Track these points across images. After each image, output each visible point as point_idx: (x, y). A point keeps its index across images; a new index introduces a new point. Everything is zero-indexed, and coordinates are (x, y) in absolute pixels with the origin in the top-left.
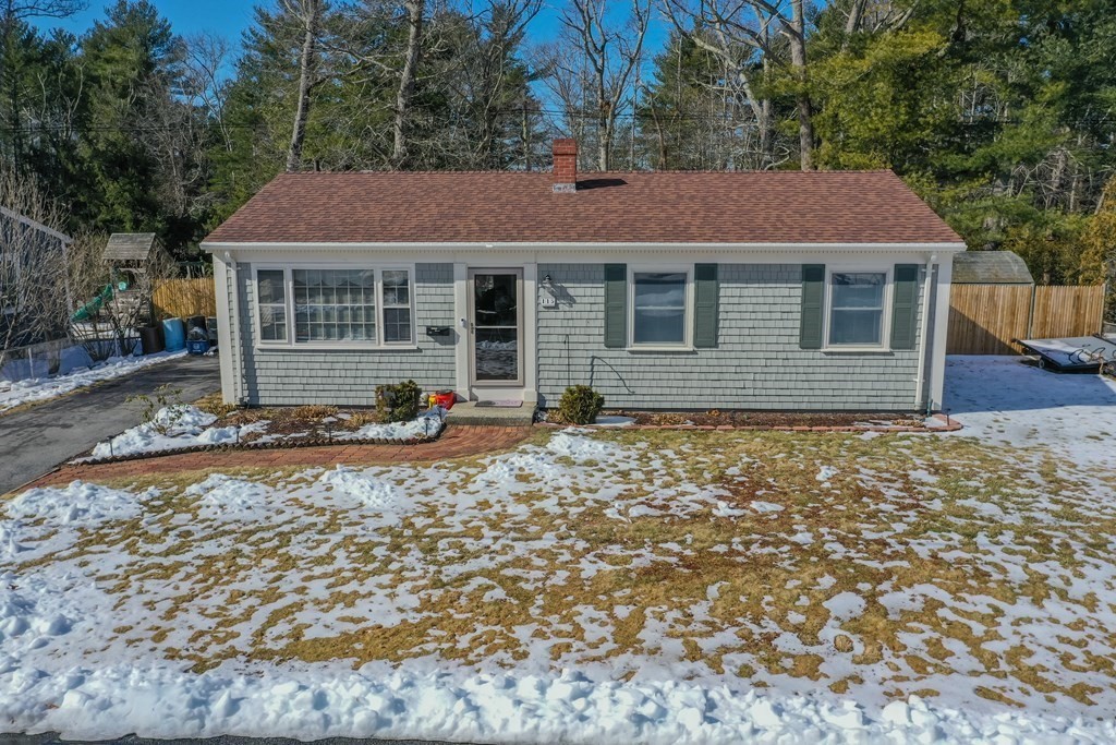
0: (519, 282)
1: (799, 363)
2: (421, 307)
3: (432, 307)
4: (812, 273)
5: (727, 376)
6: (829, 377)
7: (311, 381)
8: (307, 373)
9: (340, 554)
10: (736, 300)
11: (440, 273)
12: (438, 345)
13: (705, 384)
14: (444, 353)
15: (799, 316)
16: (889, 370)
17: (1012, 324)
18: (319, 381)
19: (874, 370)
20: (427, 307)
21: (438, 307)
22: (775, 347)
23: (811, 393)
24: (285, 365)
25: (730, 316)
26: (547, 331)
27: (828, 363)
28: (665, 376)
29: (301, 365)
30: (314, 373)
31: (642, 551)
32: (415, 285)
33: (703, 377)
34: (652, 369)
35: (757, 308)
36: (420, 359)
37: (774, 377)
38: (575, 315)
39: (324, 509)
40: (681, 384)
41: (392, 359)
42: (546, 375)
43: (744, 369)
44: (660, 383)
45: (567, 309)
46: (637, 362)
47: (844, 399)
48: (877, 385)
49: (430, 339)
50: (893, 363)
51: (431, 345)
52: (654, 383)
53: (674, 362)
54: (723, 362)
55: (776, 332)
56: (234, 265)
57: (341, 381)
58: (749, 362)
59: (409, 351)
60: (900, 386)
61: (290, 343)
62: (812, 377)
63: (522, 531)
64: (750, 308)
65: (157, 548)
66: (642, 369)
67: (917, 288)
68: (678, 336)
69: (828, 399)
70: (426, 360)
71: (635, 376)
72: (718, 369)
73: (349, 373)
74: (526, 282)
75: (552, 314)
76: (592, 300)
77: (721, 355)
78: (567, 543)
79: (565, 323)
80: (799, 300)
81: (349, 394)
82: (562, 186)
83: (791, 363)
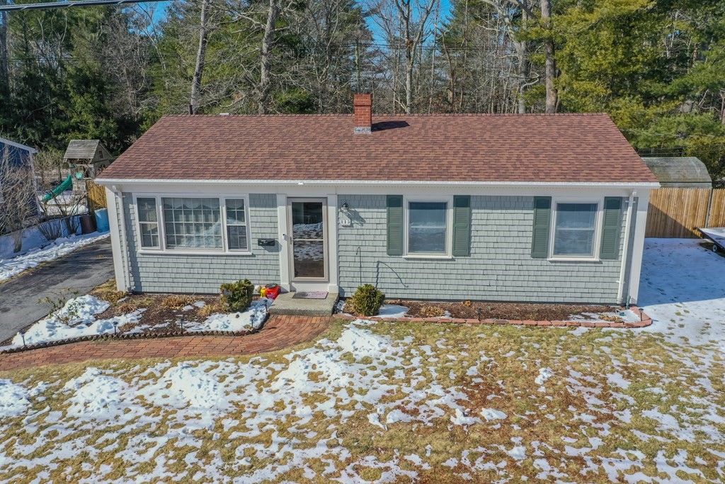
0: (324, 207)
1: (531, 268)
2: (254, 225)
3: (262, 225)
4: (542, 203)
5: (477, 277)
6: (552, 279)
7: (178, 276)
8: (175, 270)
9: (160, 460)
10: (484, 222)
11: (268, 201)
12: (267, 252)
13: (460, 282)
14: (272, 257)
15: (531, 234)
16: (598, 274)
17: (694, 216)
18: (183, 276)
19: (586, 274)
20: (258, 225)
21: (266, 225)
22: (512, 257)
23: (539, 289)
24: (159, 265)
25: (480, 233)
26: (345, 243)
27: (552, 268)
28: (432, 276)
29: (170, 265)
30: (179, 271)
31: (391, 464)
32: (249, 209)
33: (459, 277)
34: (422, 271)
35: (500, 228)
36: (254, 262)
37: (511, 278)
38: (365, 232)
39: (159, 408)
40: (443, 282)
41: (234, 262)
42: (344, 274)
43: (490, 272)
44: (428, 281)
45: (359, 227)
46: (410, 266)
47: (564, 295)
48: (589, 285)
49: (261, 247)
50: (602, 269)
51: (262, 252)
52: (423, 281)
53: (438, 266)
54: (474, 267)
55: (514, 245)
56: (120, 194)
57: (199, 276)
58: (493, 267)
59: (246, 256)
60: (606, 286)
61: (162, 249)
62: (540, 278)
63: (301, 437)
64: (495, 228)
65: (28, 449)
66: (414, 271)
67: (622, 215)
68: (442, 248)
69: (552, 294)
70: (259, 262)
71: (410, 276)
72: (470, 272)
73: (204, 271)
74: (329, 207)
75: (348, 231)
76: (378, 221)
77: (473, 261)
78: (335, 451)
79: (358, 237)
80: (531, 223)
81: (205, 285)
82: (361, 128)
83: (525, 268)
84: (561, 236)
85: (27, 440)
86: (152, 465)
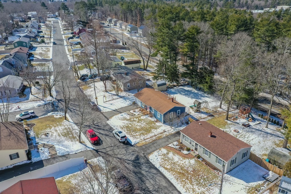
5: (211, 161)
8: (185, 143)
10: (212, 156)
21: (193, 144)
22: (214, 161)
23: (216, 166)
32: (192, 141)
33: (209, 159)
38: (201, 150)
39: (173, 158)
41: (190, 145)
42: (199, 152)
46: (205, 156)
57: (187, 145)
61: (184, 140)
68: (208, 156)
70: (192, 147)
74: (198, 146)
80: (216, 159)
84: (218, 161)
85: (165, 156)
86: (170, 162)
